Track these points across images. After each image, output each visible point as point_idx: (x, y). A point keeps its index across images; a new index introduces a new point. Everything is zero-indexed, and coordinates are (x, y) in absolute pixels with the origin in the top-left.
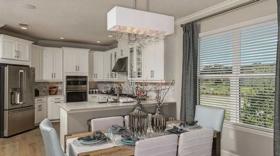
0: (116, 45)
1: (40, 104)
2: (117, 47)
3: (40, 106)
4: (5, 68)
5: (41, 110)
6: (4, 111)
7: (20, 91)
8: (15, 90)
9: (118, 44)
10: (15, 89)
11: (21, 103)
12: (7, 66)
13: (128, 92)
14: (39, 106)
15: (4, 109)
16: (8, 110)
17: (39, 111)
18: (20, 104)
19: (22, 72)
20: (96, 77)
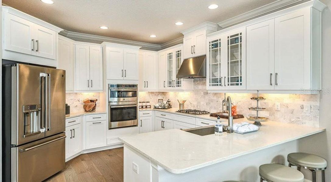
0: (181, 39)
1: (72, 128)
2: (182, 43)
3: (73, 131)
4: (12, 67)
5: (74, 137)
6: (11, 147)
7: (41, 110)
8: (31, 109)
9: (184, 38)
10: (33, 107)
11: (43, 131)
12: (16, 65)
13: (198, 107)
14: (71, 130)
15: (11, 145)
16: (18, 146)
17: (71, 138)
18: (41, 132)
19: (45, 77)
20: (146, 86)
